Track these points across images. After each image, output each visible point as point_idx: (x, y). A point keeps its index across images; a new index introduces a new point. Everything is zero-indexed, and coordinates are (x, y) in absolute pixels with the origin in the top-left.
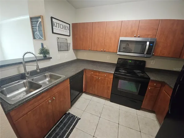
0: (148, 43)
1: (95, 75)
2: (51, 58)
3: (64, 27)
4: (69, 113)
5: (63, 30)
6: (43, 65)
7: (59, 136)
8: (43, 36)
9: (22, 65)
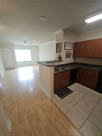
1: (86, 72)
2: (62, 61)
4: (68, 88)
5: (69, 47)
6: (61, 63)
8: (60, 51)
9: (54, 63)
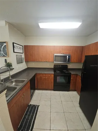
0: (67, 57)
1: (43, 76)
2: (14, 69)
3: (20, 48)
5: (19, 50)
7: (29, 120)
8: (7, 54)
